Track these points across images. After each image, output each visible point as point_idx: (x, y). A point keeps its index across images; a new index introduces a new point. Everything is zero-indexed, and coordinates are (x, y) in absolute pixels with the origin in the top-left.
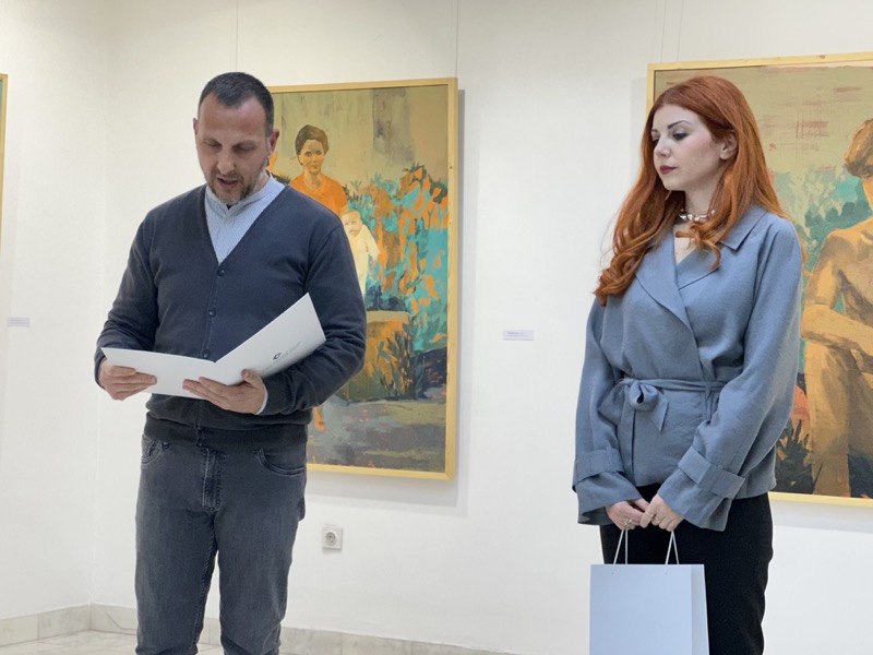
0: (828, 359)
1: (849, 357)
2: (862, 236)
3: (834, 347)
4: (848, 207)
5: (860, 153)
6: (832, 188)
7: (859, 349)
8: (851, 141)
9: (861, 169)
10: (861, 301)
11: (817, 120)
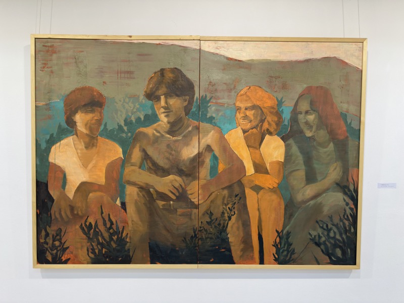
0: (138, 194)
1: (149, 192)
2: (155, 132)
3: (141, 188)
4: (146, 116)
5: (151, 88)
6: (138, 106)
7: (154, 189)
8: (147, 82)
9: (153, 97)
10: (154, 164)
11: (129, 70)
